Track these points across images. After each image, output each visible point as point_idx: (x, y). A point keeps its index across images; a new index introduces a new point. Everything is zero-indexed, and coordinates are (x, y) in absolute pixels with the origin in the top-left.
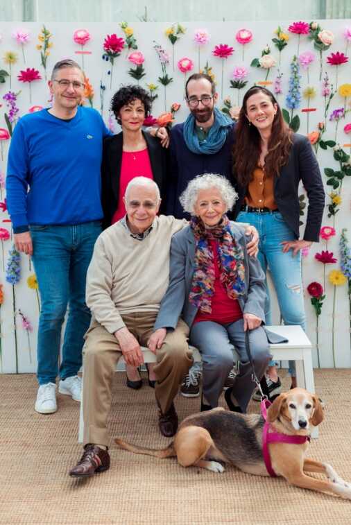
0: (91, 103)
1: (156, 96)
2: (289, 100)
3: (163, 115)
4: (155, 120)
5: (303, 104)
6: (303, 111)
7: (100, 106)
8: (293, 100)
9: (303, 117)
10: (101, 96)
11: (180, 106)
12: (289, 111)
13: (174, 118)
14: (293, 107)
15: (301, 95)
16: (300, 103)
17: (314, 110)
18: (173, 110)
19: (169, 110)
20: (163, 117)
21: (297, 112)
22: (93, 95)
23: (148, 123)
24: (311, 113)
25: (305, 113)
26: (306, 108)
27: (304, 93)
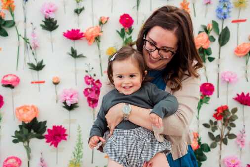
0: (13, 15)
1: (83, 9)
2: (220, 11)
3: (91, 28)
4: (82, 33)
5: (234, 15)
6: (233, 22)
7: (24, 20)
8: (225, 10)
9: (232, 28)
10: (24, 9)
11: (108, 18)
12: (220, 22)
13: (102, 32)
14: (225, 17)
15: (232, 5)
16: (231, 14)
17: (244, 21)
18: (101, 23)
19: (97, 23)
20: (91, 30)
21: (228, 23)
22: (14, 7)
23: (75, 36)
24: (241, 24)
25: (235, 24)
26: (236, 18)
27: (235, 3)
